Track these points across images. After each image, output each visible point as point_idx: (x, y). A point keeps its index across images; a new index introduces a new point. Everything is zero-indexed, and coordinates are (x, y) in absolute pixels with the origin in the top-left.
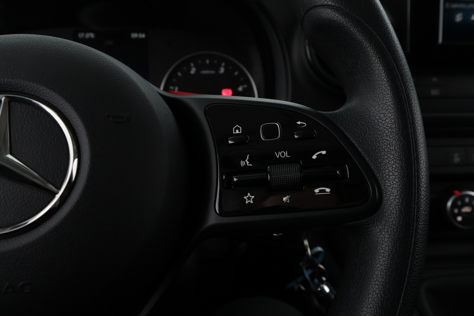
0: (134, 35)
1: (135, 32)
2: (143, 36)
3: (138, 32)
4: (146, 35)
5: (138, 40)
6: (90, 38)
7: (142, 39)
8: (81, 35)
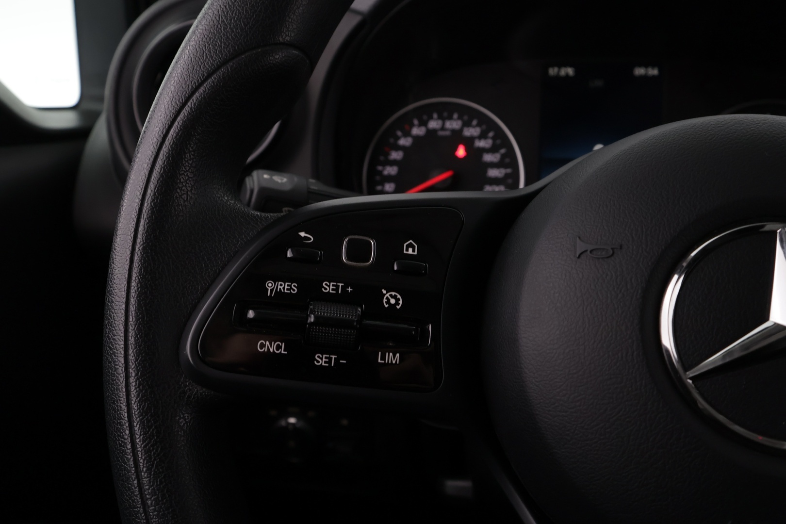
0: (639, 71)
1: (640, 65)
2: (654, 72)
3: (646, 66)
4: (660, 71)
5: (645, 78)
6: (567, 75)
7: (653, 77)
8: (553, 71)
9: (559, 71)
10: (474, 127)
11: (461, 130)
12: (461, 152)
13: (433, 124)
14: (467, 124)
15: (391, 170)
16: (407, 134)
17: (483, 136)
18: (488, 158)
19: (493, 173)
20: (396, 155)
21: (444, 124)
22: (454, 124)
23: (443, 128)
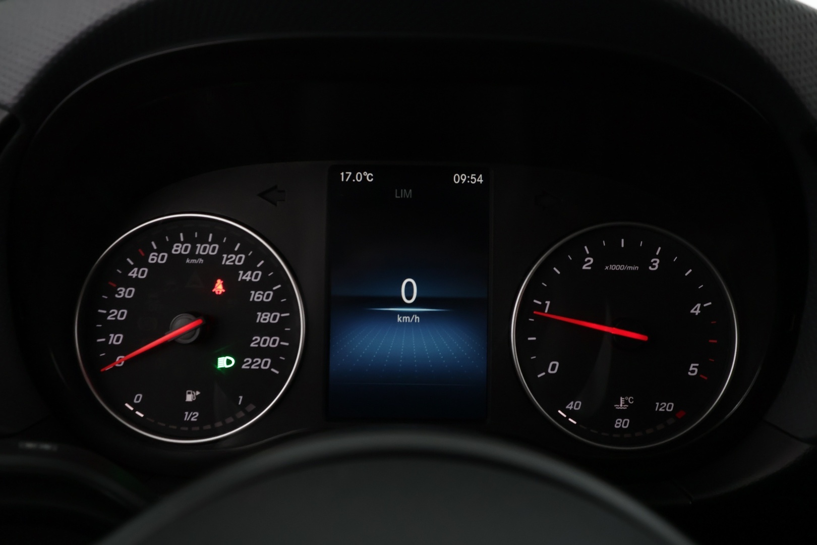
0: (460, 178)
1: (460, 170)
3: (469, 171)
4: (485, 178)
7: (477, 186)
8: (345, 176)
9: (353, 177)
10: (236, 253)
11: (219, 257)
12: (219, 288)
13: (178, 249)
14: (227, 249)
15: (118, 315)
16: (141, 262)
17: (249, 266)
18: (257, 296)
19: (264, 318)
20: (124, 293)
21: (194, 248)
22: (210, 249)
23: (192, 255)
